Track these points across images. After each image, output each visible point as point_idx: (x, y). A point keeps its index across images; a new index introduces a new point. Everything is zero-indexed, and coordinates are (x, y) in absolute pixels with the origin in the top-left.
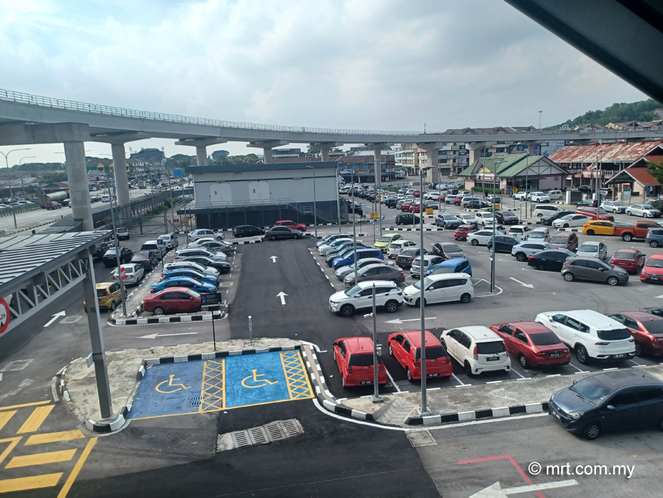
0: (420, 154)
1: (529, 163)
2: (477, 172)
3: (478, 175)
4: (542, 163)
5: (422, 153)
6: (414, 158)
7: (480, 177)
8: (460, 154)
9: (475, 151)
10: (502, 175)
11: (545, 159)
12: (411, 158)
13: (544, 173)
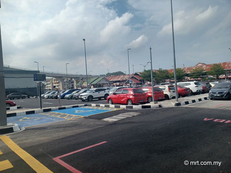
0: (54, 84)
1: (100, 80)
2: (82, 84)
3: (82, 85)
4: (104, 80)
5: (54, 83)
6: (51, 85)
7: (83, 86)
8: (69, 83)
9: (76, 81)
10: (91, 84)
11: (104, 78)
12: (50, 85)
13: (104, 83)
